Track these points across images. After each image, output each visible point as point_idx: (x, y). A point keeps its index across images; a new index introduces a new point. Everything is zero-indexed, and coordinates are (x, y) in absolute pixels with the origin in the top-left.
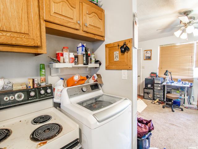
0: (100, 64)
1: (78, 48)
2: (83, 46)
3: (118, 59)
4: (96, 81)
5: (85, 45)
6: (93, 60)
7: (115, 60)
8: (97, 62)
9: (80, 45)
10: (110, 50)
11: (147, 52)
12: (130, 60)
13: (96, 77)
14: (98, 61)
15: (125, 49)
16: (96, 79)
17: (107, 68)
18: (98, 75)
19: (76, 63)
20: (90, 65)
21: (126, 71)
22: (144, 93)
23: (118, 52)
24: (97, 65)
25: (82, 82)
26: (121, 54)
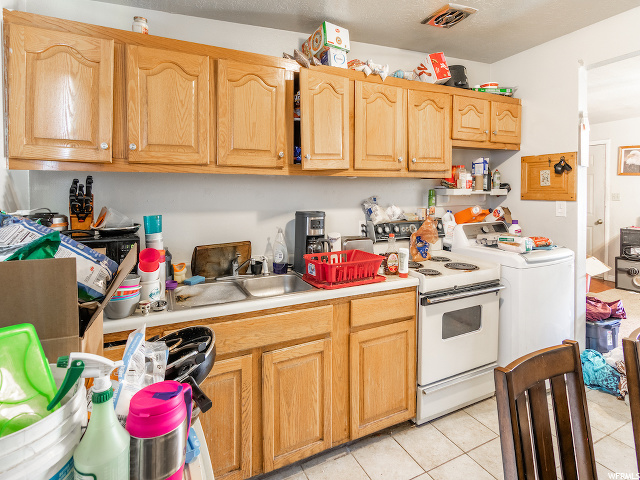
0: (509, 190)
1: (473, 164)
2: (485, 162)
3: (549, 184)
4: (503, 218)
5: (488, 160)
6: (497, 182)
7: (542, 184)
8: (503, 186)
9: (481, 160)
10: (531, 167)
11: (627, 152)
12: (573, 185)
13: (502, 213)
14: (505, 185)
15: (563, 167)
16: (501, 215)
17: (524, 197)
18: (503, 208)
19: (474, 188)
20: (493, 192)
21: (565, 203)
22: (617, 270)
23: (548, 172)
24: (504, 192)
25: (482, 218)
26: (554, 175)
